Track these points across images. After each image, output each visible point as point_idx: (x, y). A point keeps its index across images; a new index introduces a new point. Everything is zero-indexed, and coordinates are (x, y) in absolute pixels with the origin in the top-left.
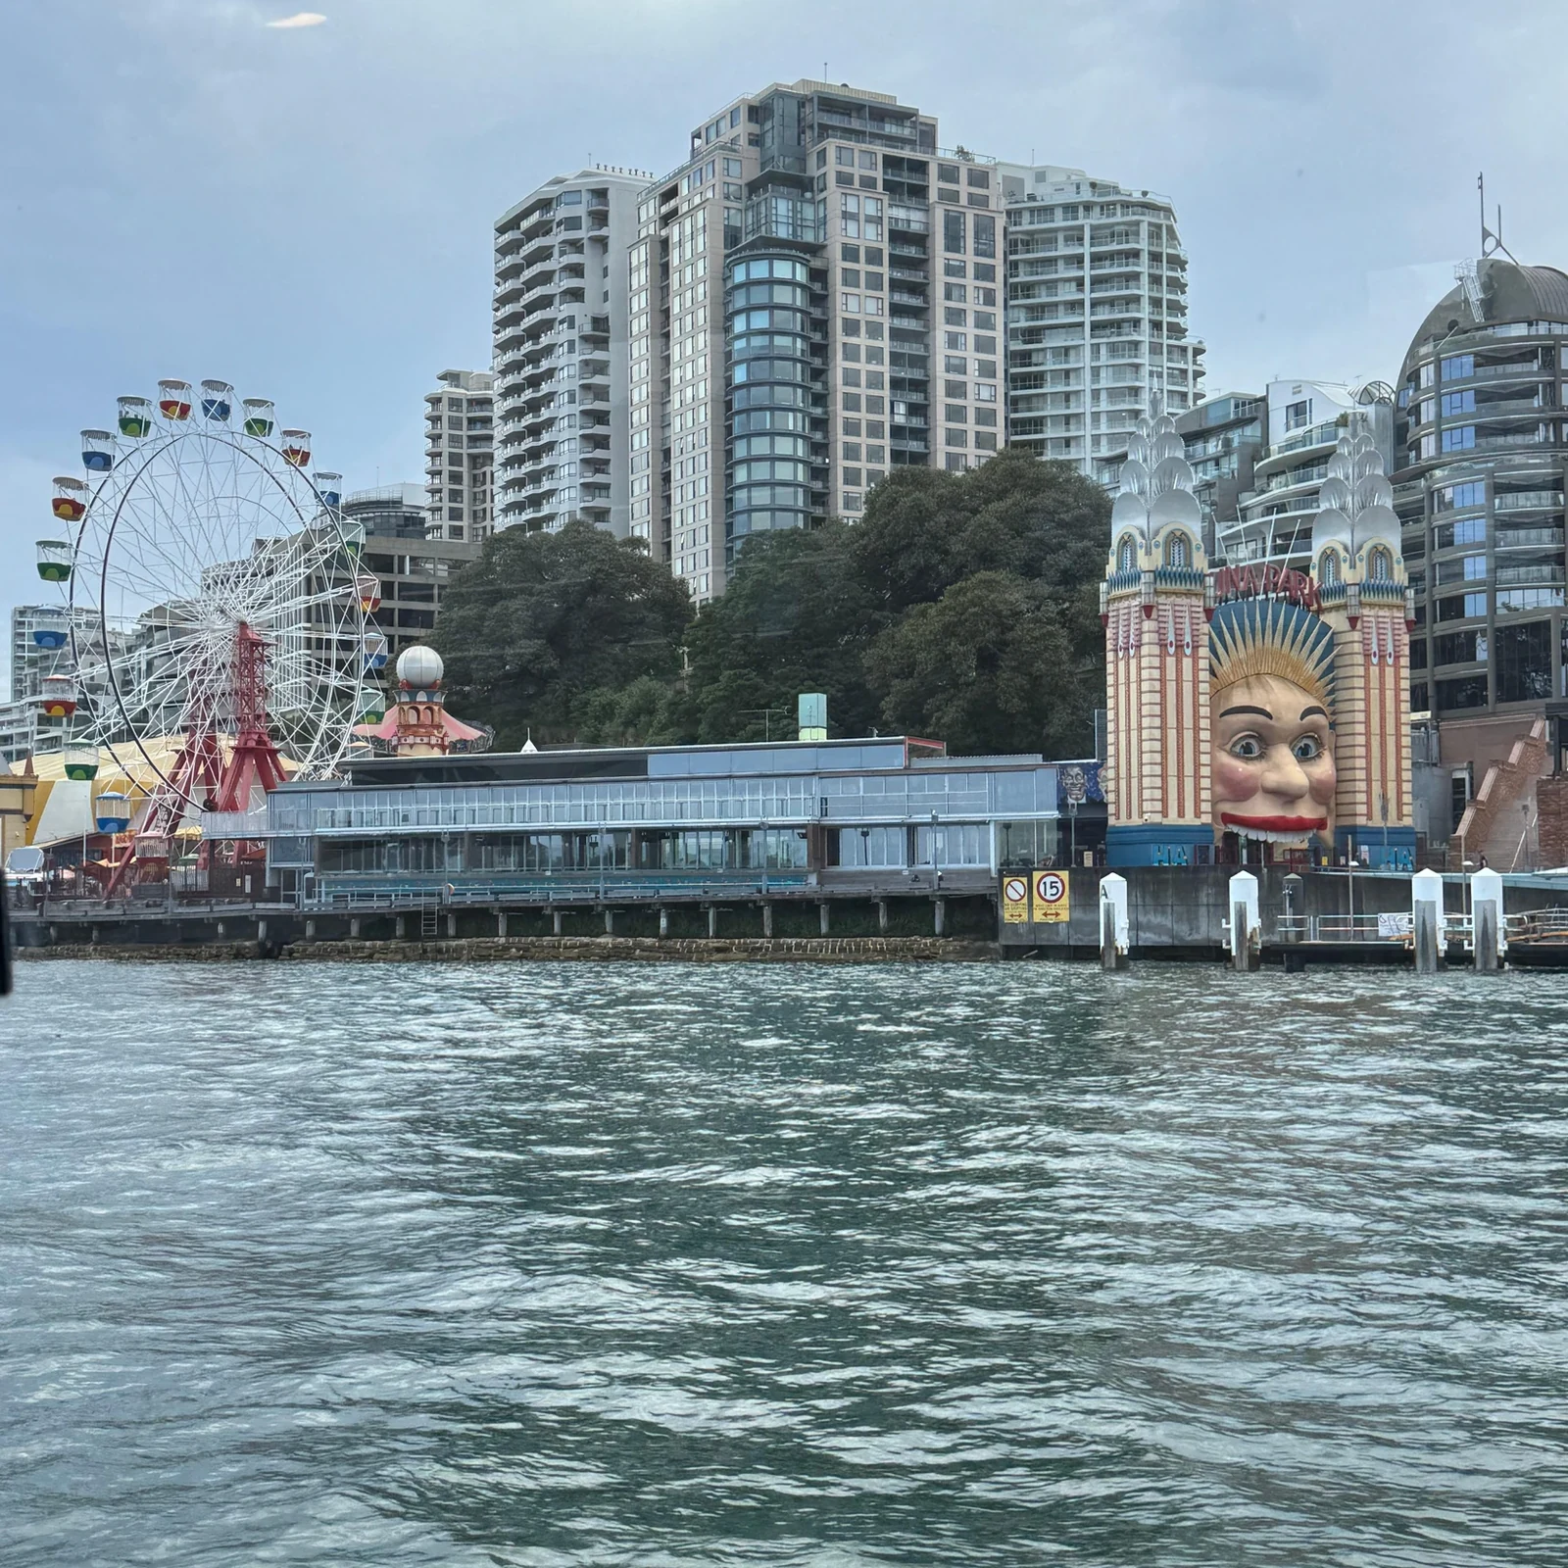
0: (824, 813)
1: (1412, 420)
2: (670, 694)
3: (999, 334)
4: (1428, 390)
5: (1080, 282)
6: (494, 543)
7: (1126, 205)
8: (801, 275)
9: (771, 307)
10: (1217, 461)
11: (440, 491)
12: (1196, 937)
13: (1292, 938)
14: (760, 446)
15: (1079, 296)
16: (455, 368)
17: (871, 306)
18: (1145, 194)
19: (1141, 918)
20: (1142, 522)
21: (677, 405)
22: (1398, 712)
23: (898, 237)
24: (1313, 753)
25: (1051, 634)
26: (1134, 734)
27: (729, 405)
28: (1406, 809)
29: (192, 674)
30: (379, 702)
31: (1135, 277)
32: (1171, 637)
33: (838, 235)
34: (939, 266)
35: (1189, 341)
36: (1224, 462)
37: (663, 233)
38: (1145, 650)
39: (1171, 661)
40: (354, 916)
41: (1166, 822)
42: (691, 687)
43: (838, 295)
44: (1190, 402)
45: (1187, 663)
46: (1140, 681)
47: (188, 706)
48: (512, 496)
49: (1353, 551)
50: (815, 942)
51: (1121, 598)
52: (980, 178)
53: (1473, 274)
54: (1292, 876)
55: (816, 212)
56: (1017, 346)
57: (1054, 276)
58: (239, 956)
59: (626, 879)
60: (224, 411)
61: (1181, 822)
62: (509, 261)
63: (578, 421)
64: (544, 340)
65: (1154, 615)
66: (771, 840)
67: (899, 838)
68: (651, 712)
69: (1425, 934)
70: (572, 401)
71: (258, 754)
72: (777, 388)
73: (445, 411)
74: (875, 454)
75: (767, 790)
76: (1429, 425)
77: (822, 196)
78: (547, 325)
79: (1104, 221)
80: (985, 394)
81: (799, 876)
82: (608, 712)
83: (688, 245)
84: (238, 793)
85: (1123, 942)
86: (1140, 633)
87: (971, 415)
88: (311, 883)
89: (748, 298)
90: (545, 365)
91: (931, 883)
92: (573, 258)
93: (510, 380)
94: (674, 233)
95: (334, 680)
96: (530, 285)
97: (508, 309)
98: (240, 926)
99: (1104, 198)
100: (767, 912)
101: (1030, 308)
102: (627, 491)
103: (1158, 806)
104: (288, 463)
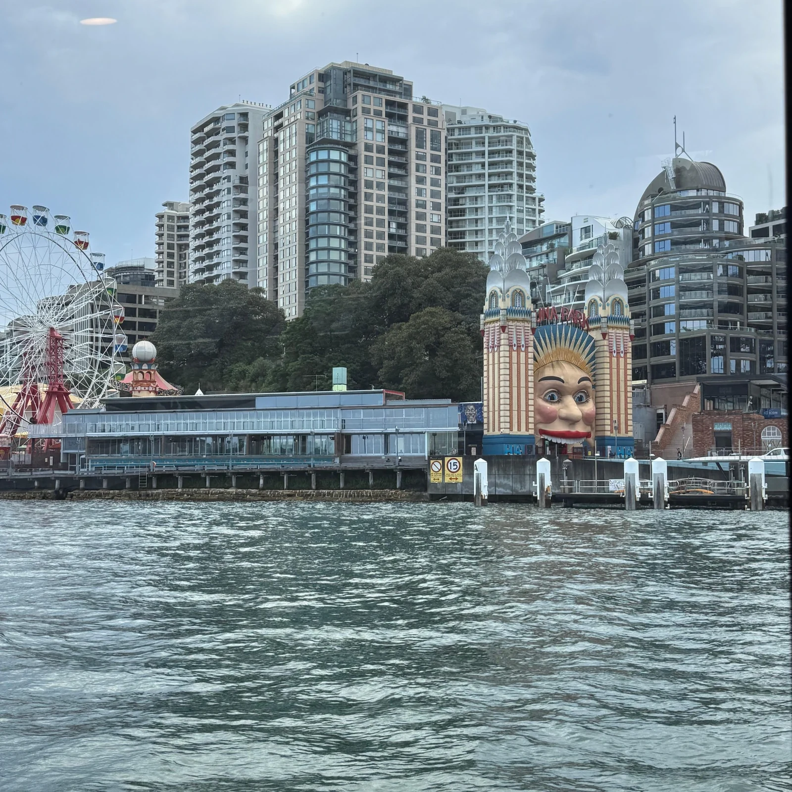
0: (344, 427)
1: (641, 236)
2: (273, 367)
3: (442, 189)
4: (648, 222)
5: (483, 165)
6: (187, 289)
7: (506, 127)
8: (344, 158)
9: (329, 174)
10: (547, 255)
11: (162, 262)
12: (524, 490)
13: (567, 491)
14: (323, 243)
15: (483, 171)
16: (171, 200)
17: (379, 174)
18: (515, 122)
19: (498, 481)
20: (501, 285)
21: (281, 221)
22: (626, 380)
23: (392, 140)
24: (584, 400)
25: (463, 339)
26: (496, 389)
27: (307, 222)
28: (630, 428)
29: (25, 354)
30: (123, 369)
31: (510, 162)
32: (515, 342)
33: (363, 138)
34: (413, 155)
35: (537, 194)
36: (551, 255)
37: (276, 135)
38: (502, 348)
39: (514, 354)
40: (105, 477)
41: (511, 433)
42: (285, 363)
43: (363, 169)
44: (537, 225)
45: (523, 355)
46: (499, 363)
47: (23, 370)
48: (198, 266)
49: (604, 301)
50: (337, 492)
51: (490, 322)
52: (433, 112)
53: (671, 165)
54: (568, 461)
55: (352, 127)
56: (452, 195)
57: (470, 161)
58: (45, 497)
59: (244, 459)
60: (44, 221)
61: (519, 433)
62: (198, 147)
63: (232, 228)
64: (215, 188)
65: (506, 331)
66: (318, 440)
67: (381, 440)
68: (264, 376)
69: (630, 489)
70: (229, 218)
71: (59, 395)
72: (331, 214)
73: (165, 222)
74: (380, 247)
75: (315, 415)
76: (648, 239)
77: (355, 119)
78: (217, 180)
79: (495, 134)
80: (435, 219)
81: (331, 459)
82: (243, 375)
83: (288, 142)
84: (48, 414)
85: (485, 492)
86: (500, 340)
87: (428, 229)
88: (84, 460)
89: (317, 169)
90: (216, 200)
91: (395, 462)
92: (230, 147)
93: (198, 207)
94: (281, 135)
95: (100, 357)
96: (208, 160)
97: (198, 171)
98: (46, 483)
99: (496, 124)
100: (313, 477)
101: (458, 177)
102: (256, 263)
103: (508, 425)
104: (77, 248)
